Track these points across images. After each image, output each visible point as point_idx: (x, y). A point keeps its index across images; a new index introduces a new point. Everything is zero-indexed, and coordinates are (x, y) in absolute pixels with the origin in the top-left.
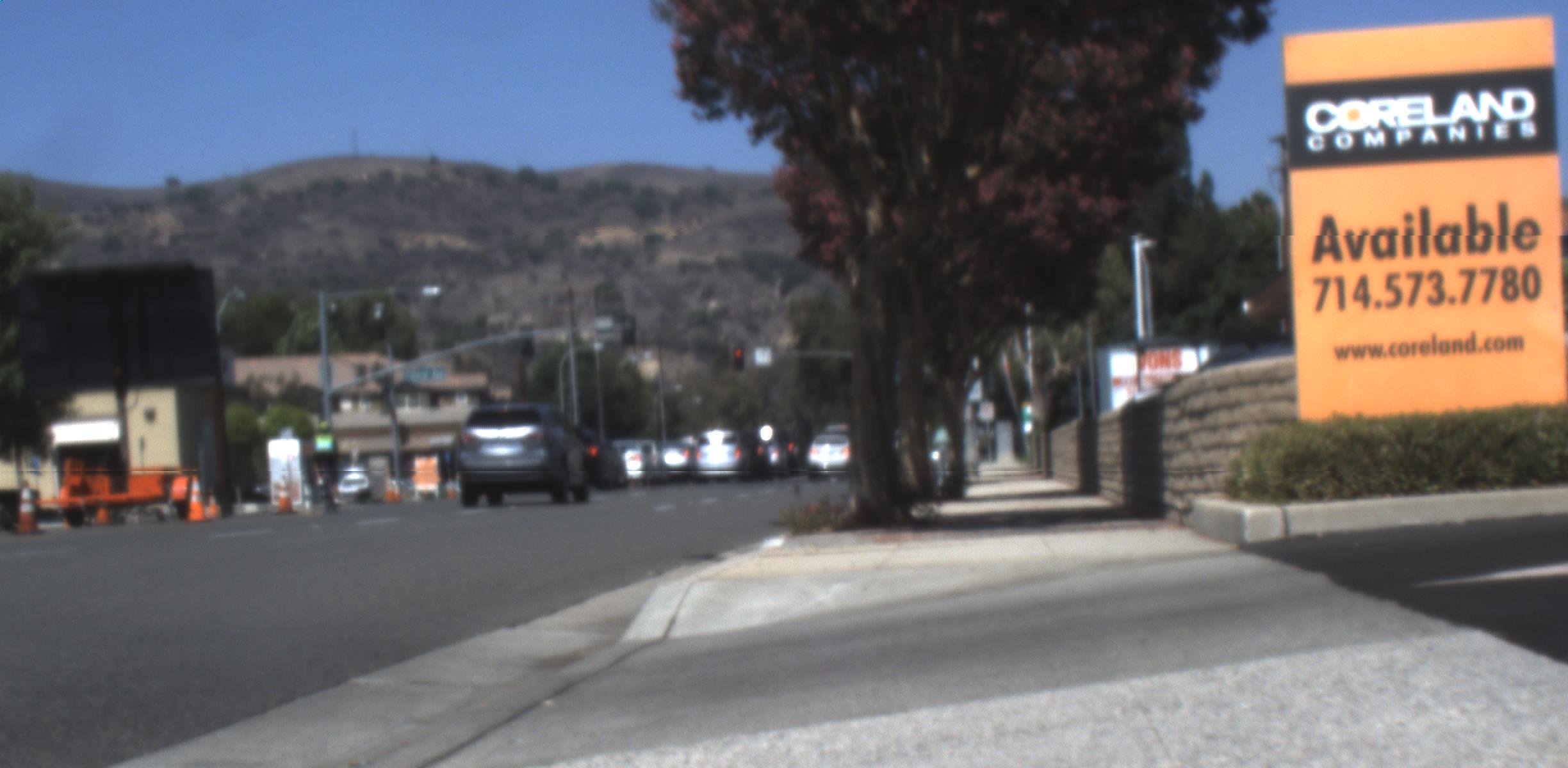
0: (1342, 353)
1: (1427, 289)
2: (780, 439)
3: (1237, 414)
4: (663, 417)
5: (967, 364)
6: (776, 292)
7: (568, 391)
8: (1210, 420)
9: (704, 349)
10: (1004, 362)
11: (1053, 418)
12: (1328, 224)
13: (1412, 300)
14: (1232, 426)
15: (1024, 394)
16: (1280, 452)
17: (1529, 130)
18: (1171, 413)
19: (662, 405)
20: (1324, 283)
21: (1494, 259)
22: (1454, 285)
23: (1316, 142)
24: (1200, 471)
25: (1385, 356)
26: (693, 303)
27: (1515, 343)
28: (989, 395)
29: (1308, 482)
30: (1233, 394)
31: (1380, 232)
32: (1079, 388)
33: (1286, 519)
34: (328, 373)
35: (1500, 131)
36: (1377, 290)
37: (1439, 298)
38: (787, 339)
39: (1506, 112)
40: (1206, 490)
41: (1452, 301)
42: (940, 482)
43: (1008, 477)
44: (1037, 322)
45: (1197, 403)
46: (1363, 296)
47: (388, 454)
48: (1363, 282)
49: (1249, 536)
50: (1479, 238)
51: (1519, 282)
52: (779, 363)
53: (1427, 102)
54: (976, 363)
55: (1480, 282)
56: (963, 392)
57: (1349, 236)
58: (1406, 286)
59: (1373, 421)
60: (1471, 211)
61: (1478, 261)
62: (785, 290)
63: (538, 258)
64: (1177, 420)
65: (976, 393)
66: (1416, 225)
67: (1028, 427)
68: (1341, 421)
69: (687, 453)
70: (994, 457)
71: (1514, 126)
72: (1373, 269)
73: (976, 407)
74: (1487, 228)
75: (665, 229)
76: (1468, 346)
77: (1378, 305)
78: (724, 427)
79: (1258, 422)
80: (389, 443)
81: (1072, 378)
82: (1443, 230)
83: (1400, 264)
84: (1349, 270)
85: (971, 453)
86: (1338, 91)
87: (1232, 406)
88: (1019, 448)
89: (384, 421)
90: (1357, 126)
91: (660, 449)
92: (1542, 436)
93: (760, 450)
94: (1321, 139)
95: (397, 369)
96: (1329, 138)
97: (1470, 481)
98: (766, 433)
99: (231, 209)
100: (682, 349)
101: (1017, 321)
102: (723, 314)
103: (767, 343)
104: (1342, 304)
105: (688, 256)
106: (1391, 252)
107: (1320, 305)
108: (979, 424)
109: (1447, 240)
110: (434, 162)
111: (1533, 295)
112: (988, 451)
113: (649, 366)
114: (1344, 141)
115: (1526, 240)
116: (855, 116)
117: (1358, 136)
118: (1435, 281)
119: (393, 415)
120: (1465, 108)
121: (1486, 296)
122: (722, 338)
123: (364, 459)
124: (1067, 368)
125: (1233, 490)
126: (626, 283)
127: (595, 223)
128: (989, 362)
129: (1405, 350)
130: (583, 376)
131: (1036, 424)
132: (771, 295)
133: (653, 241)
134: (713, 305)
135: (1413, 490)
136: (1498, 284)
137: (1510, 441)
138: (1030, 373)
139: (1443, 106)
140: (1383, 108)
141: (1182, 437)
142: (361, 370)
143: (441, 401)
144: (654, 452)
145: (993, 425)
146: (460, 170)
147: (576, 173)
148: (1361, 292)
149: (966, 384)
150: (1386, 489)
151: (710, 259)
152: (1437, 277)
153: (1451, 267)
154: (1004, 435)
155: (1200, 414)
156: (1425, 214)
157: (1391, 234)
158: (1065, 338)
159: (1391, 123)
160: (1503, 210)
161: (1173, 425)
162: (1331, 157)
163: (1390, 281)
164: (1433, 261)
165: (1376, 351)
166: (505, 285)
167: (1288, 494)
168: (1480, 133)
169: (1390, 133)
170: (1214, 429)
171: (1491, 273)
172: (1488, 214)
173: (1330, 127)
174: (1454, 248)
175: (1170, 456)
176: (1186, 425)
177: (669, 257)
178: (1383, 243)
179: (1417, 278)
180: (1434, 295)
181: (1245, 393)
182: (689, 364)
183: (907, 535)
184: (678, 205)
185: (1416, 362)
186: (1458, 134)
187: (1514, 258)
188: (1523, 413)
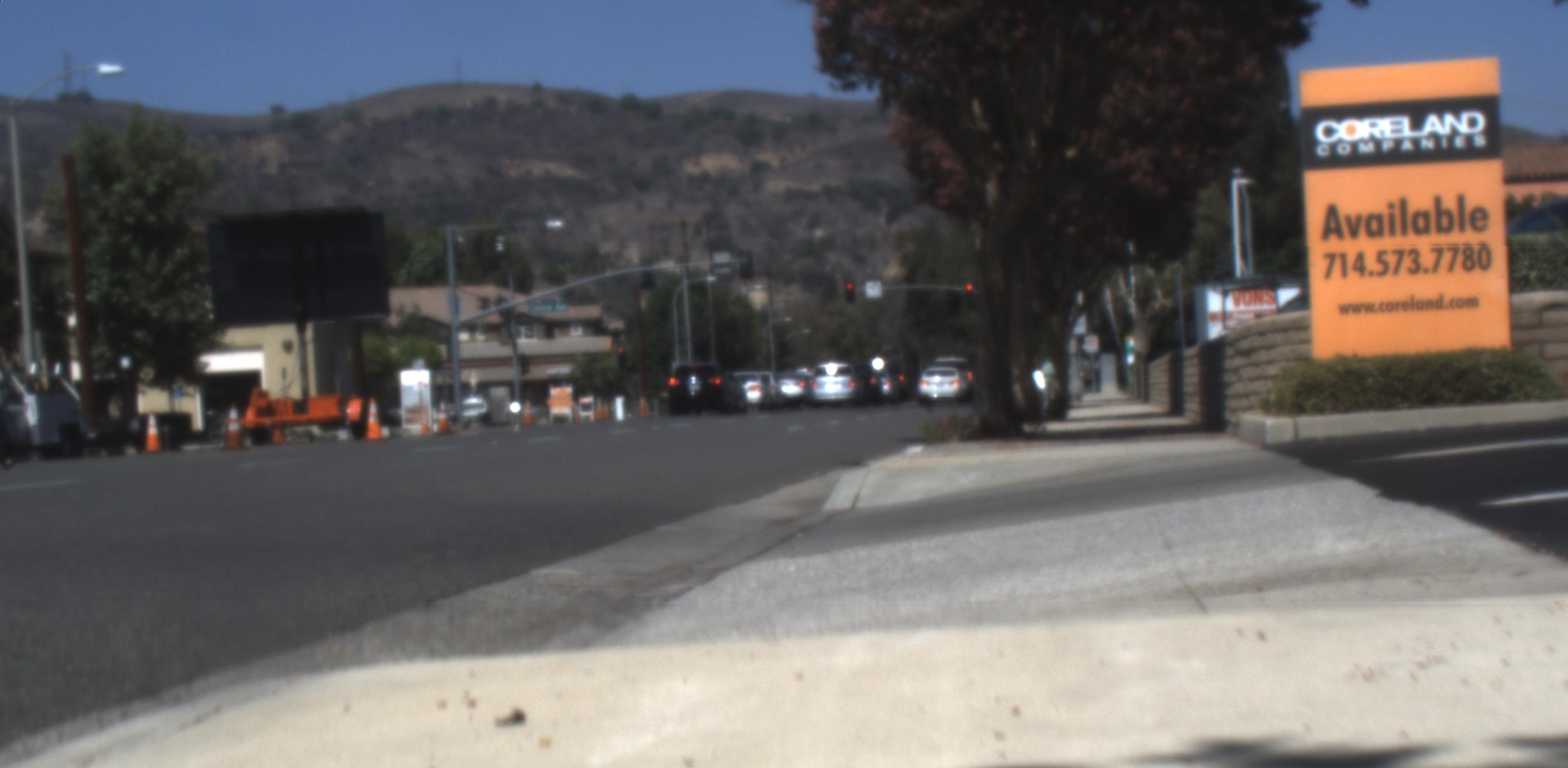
0: (1344, 309)
1: (1407, 262)
2: (891, 370)
3: (1273, 354)
4: (772, 347)
5: (1071, 300)
6: (882, 220)
7: (681, 322)
8: (1254, 357)
9: (810, 280)
10: (1108, 295)
11: (1153, 351)
12: (1332, 211)
13: (1396, 270)
14: (1270, 362)
15: (1127, 326)
16: (1294, 382)
17: (1480, 141)
18: (1229, 351)
19: (771, 336)
20: (1331, 257)
21: (1457, 238)
22: (1427, 259)
23: (1324, 150)
24: (1247, 395)
25: (1376, 311)
26: (799, 231)
27: (1471, 303)
28: (1093, 329)
29: (1313, 401)
30: (1271, 338)
31: (1370, 218)
32: (1181, 322)
33: (1296, 428)
34: (455, 304)
35: (1459, 143)
36: (1371, 263)
37: (1416, 269)
38: (894, 270)
39: (1463, 128)
40: (1250, 408)
41: (1426, 271)
42: (1046, 404)
43: (1109, 402)
44: (1140, 259)
45: (1245, 344)
46: (1360, 267)
47: (508, 384)
48: (1360, 257)
49: (1270, 439)
50: (1445, 221)
51: (1475, 257)
52: (888, 296)
53: (1405, 122)
54: (1080, 298)
55: (1447, 257)
56: (1068, 326)
57: (1348, 219)
58: (1391, 259)
59: (1362, 360)
60: (1438, 201)
61: (1444, 240)
62: (891, 219)
63: (643, 185)
64: (1233, 357)
65: (1081, 327)
66: (1397, 212)
67: (1131, 359)
68: (1341, 359)
69: (802, 384)
70: (1098, 389)
71: (1469, 139)
72: (1368, 246)
73: (1081, 340)
74: (1449, 214)
75: (769, 156)
76: (1436, 304)
77: (1371, 274)
78: (837, 358)
79: (1288, 360)
80: (510, 373)
81: (1174, 312)
82: (1417, 215)
83: (1389, 243)
84: (1349, 247)
85: (1075, 385)
86: (1341, 112)
87: (1269, 347)
88: (1122, 380)
89: (505, 351)
90: (1356, 137)
91: (778, 379)
92: (1486, 371)
93: (873, 381)
94: (1326, 147)
95: (518, 301)
96: (1333, 147)
97: (1431, 400)
98: (878, 364)
99: (335, 137)
100: (789, 280)
101: (1122, 261)
102: (828, 243)
103: (874, 277)
104: (1344, 273)
105: (794, 185)
106: (1379, 233)
107: (1328, 274)
108: (1083, 355)
109: (1421, 223)
110: (537, 89)
111: (1485, 266)
112: (1092, 382)
113: (758, 296)
114: (1344, 149)
115: (1479, 224)
116: (976, 107)
117: (1354, 145)
118: (1413, 256)
119: (515, 346)
120: (1433, 125)
121: (1451, 268)
122: (828, 269)
123: (483, 389)
124: (1168, 303)
125: (1267, 407)
126: (732, 211)
127: (697, 152)
128: (1093, 298)
129: (1390, 307)
130: (697, 309)
131: (1138, 356)
132: (876, 223)
133: (759, 169)
134: (819, 233)
135: (1390, 406)
136: (1460, 258)
137: (1461, 375)
138: (1133, 309)
139: (1417, 124)
140: (1373, 125)
141: (1236, 370)
142: (484, 303)
143: (557, 332)
144: (772, 382)
145: (1097, 356)
146: (565, 97)
147: (679, 100)
148: (1358, 265)
149: (1071, 318)
150: (1370, 406)
151: (816, 187)
152: (1415, 253)
153: (1424, 244)
154: (1108, 366)
155: (1246, 353)
156: (1403, 204)
157: (1379, 218)
158: (1167, 274)
159: (1377, 134)
160: (1461, 200)
161: (1232, 362)
162: (1335, 161)
163: (1380, 256)
164: (1410, 241)
165: (1369, 308)
166: (612, 214)
167: (1298, 409)
168: (1444, 143)
169: (1377, 142)
170: (1257, 365)
171: (1454, 250)
172: (1450, 203)
173: (1334, 138)
174: (1426, 230)
175: (1229, 385)
176: (1238, 361)
177: (775, 185)
178: (1374, 226)
179: (1400, 253)
180: (1413, 266)
181: (1278, 338)
182: (796, 293)
183: (1020, 444)
184: (780, 133)
185: (1399, 317)
186: (1428, 144)
187: (1469, 237)
188: (1472, 354)
